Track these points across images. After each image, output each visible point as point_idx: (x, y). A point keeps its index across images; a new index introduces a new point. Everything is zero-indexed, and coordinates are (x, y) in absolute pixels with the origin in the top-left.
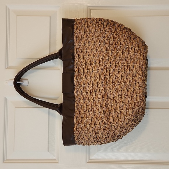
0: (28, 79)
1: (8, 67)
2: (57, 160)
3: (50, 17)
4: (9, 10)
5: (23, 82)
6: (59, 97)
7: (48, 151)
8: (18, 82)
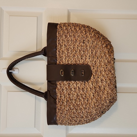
0: (18, 68)
1: (2, 58)
2: (42, 134)
3: (37, 17)
4: (3, 10)
5: (14, 70)
6: (44, 83)
7: (35, 127)
8: (10, 71)
